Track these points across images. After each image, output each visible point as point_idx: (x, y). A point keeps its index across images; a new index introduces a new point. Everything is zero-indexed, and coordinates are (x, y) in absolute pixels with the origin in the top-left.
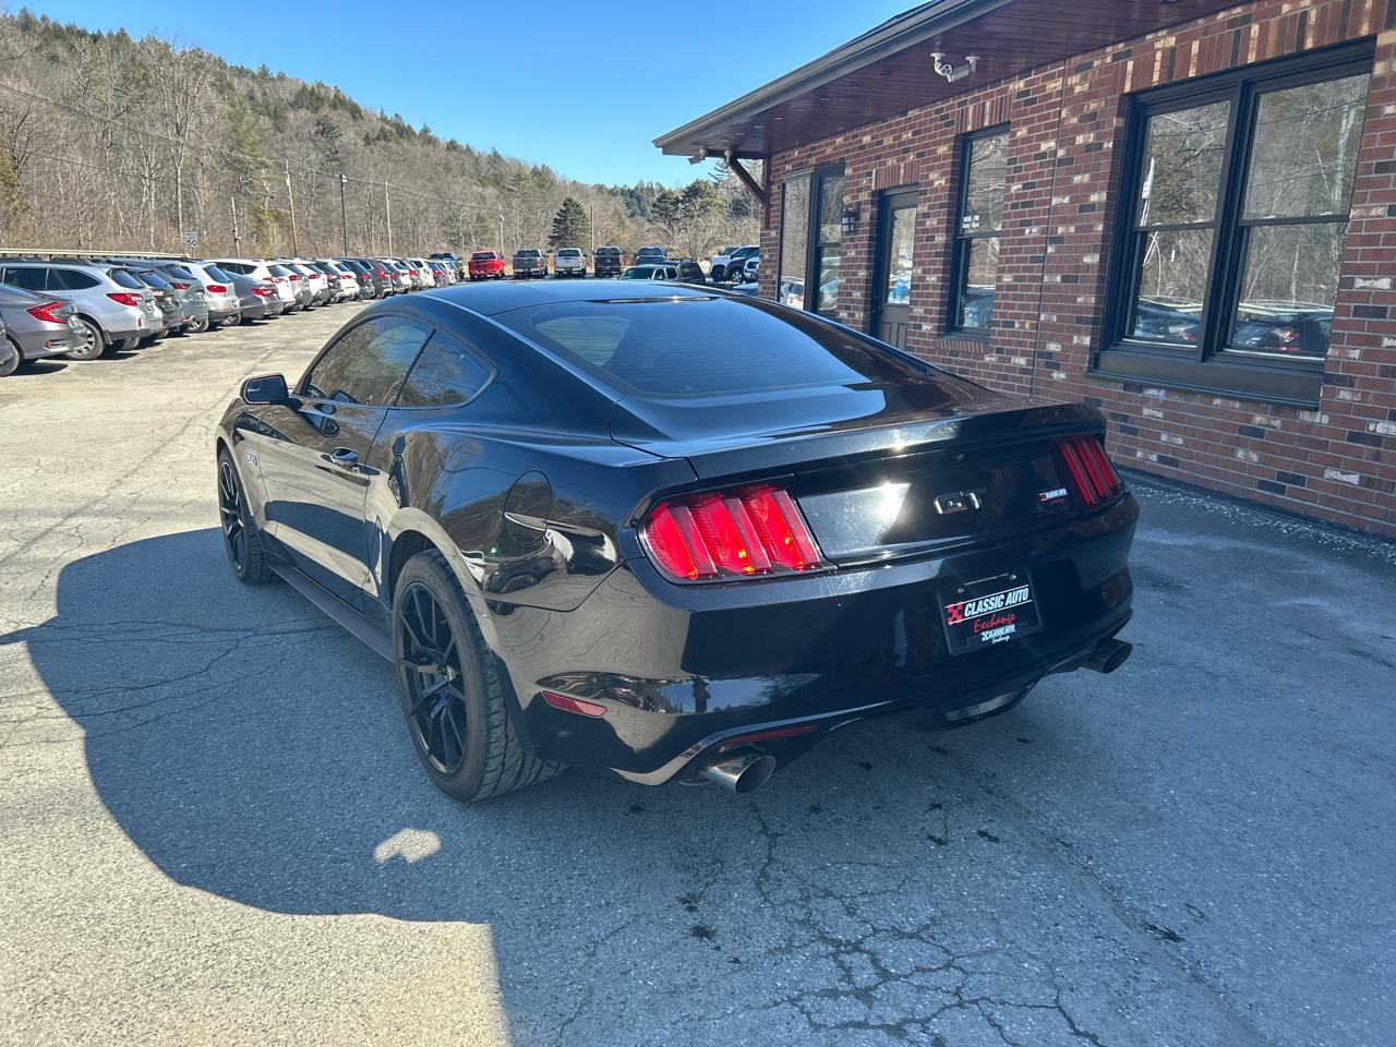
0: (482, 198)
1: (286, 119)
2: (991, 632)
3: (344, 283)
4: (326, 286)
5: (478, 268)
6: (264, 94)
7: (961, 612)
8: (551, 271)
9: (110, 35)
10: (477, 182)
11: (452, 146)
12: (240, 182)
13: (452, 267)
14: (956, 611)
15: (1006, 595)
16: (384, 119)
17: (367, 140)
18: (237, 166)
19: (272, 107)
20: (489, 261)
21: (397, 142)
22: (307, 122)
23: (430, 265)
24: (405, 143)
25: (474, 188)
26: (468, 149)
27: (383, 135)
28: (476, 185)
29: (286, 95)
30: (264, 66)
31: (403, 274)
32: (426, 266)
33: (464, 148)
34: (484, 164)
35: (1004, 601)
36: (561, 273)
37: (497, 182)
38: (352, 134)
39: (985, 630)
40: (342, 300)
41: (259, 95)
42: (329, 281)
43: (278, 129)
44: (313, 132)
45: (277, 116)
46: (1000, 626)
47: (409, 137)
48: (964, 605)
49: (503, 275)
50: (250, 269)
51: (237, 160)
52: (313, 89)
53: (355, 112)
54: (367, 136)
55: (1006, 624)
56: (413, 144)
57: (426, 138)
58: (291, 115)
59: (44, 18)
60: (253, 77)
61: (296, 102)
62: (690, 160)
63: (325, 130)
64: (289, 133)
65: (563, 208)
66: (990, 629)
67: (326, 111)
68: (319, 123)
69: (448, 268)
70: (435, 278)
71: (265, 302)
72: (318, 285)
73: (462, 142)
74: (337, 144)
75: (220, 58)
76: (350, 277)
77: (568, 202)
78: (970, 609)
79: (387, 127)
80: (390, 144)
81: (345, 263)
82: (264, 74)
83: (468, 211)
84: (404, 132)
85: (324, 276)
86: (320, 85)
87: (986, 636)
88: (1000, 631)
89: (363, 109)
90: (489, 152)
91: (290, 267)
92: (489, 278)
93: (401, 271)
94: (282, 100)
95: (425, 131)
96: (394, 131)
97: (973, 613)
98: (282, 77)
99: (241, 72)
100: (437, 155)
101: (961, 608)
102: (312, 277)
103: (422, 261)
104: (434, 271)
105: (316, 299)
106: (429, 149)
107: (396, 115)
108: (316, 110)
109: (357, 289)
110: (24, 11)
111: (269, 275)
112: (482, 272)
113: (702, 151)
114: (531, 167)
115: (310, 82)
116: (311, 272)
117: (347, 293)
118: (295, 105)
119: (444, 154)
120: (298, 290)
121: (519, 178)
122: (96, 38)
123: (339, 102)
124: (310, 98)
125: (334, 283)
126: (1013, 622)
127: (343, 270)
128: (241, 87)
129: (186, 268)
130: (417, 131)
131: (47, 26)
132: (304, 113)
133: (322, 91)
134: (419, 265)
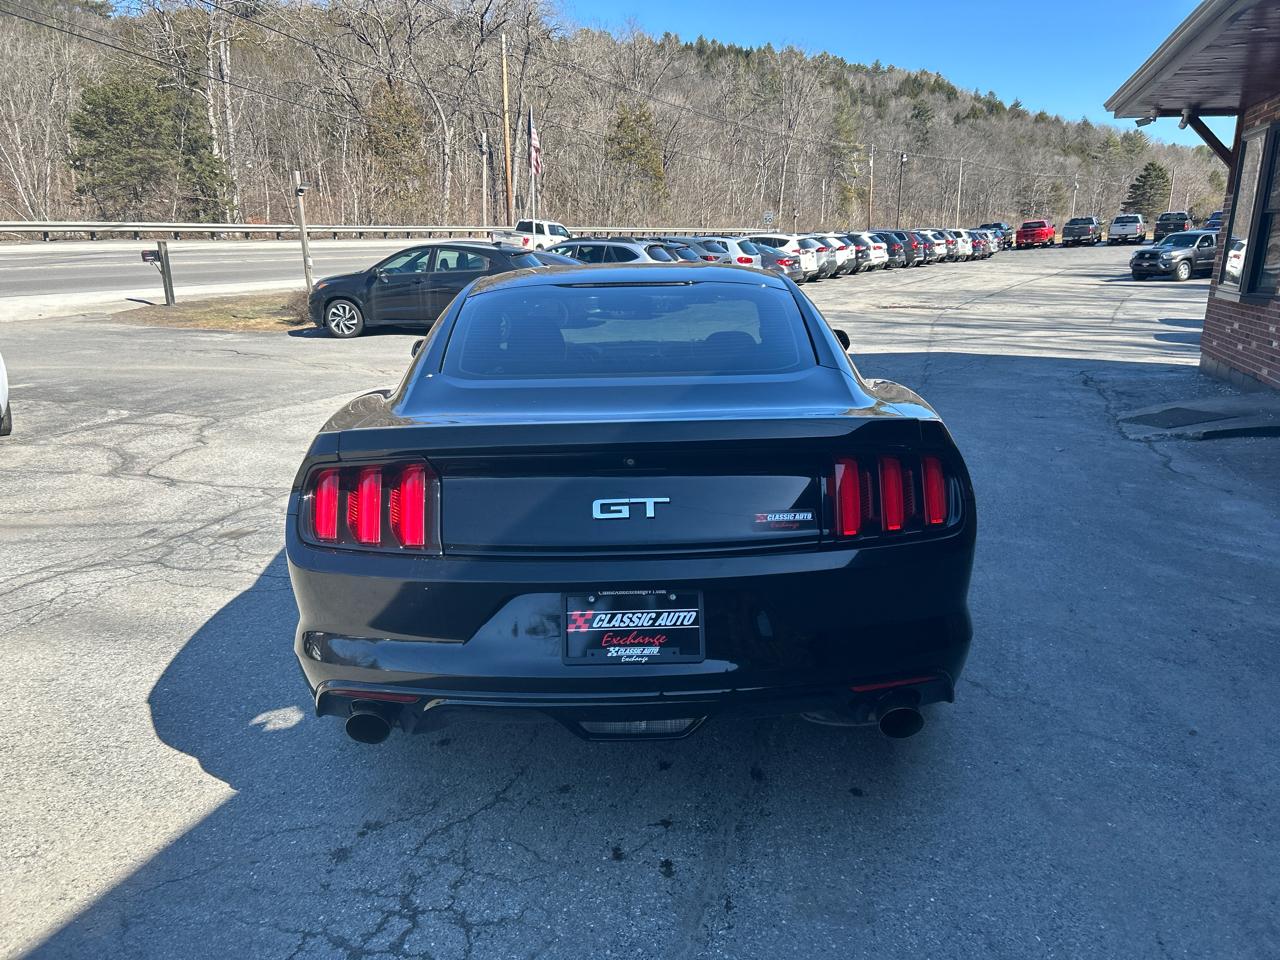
0: (1063, 167)
1: (888, 106)
2: (623, 649)
3: (873, 254)
4: (854, 256)
5: (1026, 236)
6: (873, 86)
7: (590, 622)
8: (1104, 239)
9: (759, 50)
10: (1061, 152)
11: (1041, 118)
12: (834, 165)
13: (996, 237)
14: (583, 619)
15: (659, 615)
16: (977, 98)
17: (957, 120)
18: (833, 152)
19: (878, 97)
20: (1038, 230)
21: (986, 118)
22: (905, 108)
23: (970, 235)
24: (993, 120)
25: (1056, 157)
26: (1057, 119)
27: (974, 113)
28: (1058, 154)
29: (891, 85)
30: (877, 61)
31: (939, 245)
32: (965, 236)
33: (1053, 119)
34: (1071, 133)
35: (655, 620)
36: (1113, 240)
37: (1082, 150)
38: (943, 115)
39: (615, 646)
40: (871, 268)
41: (869, 88)
42: (857, 252)
43: (880, 116)
44: (909, 116)
45: (880, 105)
46: (639, 645)
47: (998, 113)
48: (595, 616)
49: (1052, 243)
50: (783, 243)
51: (835, 147)
52: (917, 77)
53: (951, 94)
54: (958, 116)
55: (650, 644)
56: (1001, 119)
57: (1017, 112)
58: (893, 103)
59: (714, 42)
60: (867, 73)
61: (899, 90)
62: (1137, 122)
63: (920, 113)
64: (889, 118)
65: (1143, 173)
66: (620, 645)
67: (924, 96)
68: (915, 108)
69: (991, 237)
70: (974, 247)
71: (786, 271)
72: (844, 256)
73: (1051, 114)
74: (929, 124)
75: (842, 59)
76: (880, 248)
77: (1151, 167)
78: (601, 620)
79: (978, 105)
80: (978, 121)
81: (879, 236)
82: (877, 68)
83: (1043, 181)
84: (994, 108)
85: (853, 248)
86: (924, 73)
87: (613, 652)
88: (637, 651)
89: (959, 90)
90: (1079, 120)
91: (821, 240)
92: (1037, 246)
93: (936, 242)
94: (886, 90)
95: (1017, 105)
96: (984, 108)
97: (605, 624)
98: (891, 69)
99: (858, 69)
100: (1021, 128)
101: (590, 617)
102: (841, 248)
103: (962, 231)
104: (973, 241)
105: (841, 268)
106: (1017, 122)
107: (991, 93)
108: (916, 95)
109: (886, 258)
110: (701, 38)
111: (797, 247)
112: (1029, 241)
113: (1153, 112)
114: (1123, 132)
115: (914, 71)
116: (840, 244)
117: (875, 262)
118: (897, 94)
119: (1031, 126)
120: (824, 260)
121: (1106, 144)
122: (748, 54)
123: (939, 86)
124: (913, 85)
125: (861, 254)
126: (660, 645)
127: (875, 241)
128: (854, 83)
129: (724, 243)
130: (1008, 106)
131: (714, 48)
132: (904, 100)
133: (925, 77)
134: (958, 235)
